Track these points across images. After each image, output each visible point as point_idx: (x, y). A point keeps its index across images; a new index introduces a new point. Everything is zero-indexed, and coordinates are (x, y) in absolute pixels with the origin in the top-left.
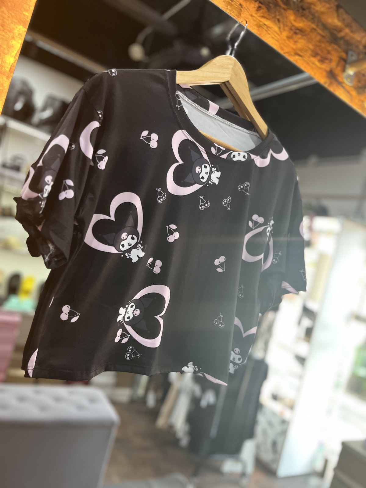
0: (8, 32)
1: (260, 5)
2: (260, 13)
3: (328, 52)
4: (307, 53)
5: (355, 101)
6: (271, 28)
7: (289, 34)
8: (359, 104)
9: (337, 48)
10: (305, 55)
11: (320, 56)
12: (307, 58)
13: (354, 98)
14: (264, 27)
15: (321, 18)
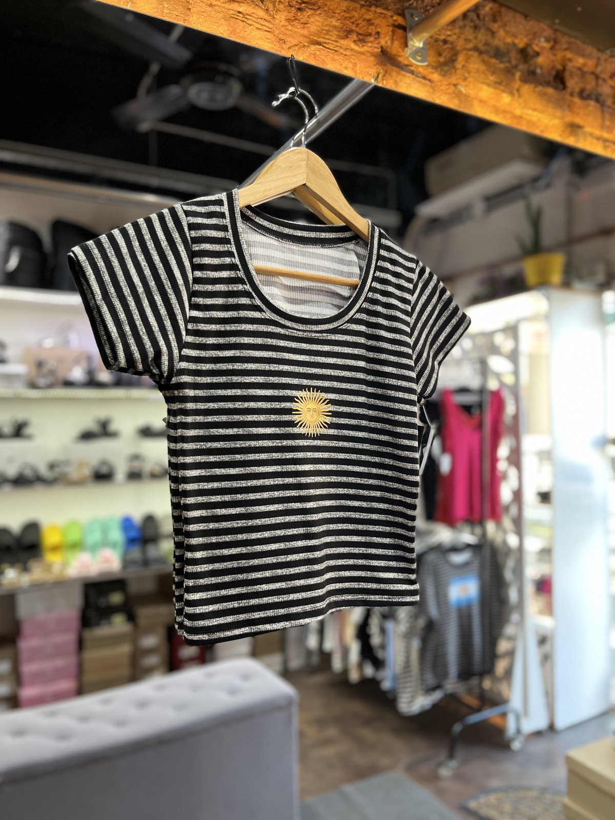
3: (369, 22)
4: (330, 35)
5: (442, 88)
6: (252, 15)
7: (289, 14)
8: (449, 91)
9: (384, 12)
10: (329, 39)
11: (357, 33)
12: (333, 43)
13: (439, 84)
14: (238, 17)
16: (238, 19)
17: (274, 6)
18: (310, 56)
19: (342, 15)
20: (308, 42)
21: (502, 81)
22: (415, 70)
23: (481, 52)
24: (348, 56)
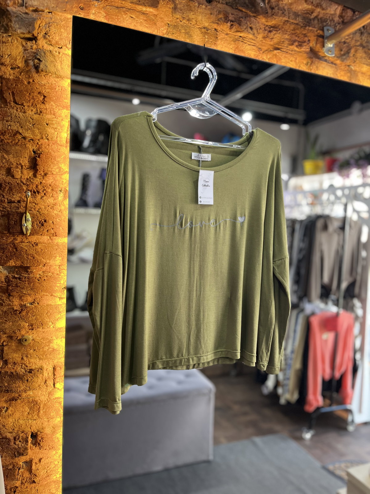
0: (58, 118)
1: (232, 23)
2: (234, 29)
3: (305, 35)
4: (285, 44)
5: (341, 68)
6: (247, 38)
7: (264, 35)
8: (345, 69)
9: (314, 29)
10: (284, 46)
11: (298, 41)
12: (286, 48)
13: (340, 65)
14: (240, 40)
15: (291, 9)
16: (239, 41)
17: (257, 31)
18: (273, 56)
19: (291, 32)
20: (273, 48)
22: (327, 59)
23: (364, 47)
24: (294, 54)
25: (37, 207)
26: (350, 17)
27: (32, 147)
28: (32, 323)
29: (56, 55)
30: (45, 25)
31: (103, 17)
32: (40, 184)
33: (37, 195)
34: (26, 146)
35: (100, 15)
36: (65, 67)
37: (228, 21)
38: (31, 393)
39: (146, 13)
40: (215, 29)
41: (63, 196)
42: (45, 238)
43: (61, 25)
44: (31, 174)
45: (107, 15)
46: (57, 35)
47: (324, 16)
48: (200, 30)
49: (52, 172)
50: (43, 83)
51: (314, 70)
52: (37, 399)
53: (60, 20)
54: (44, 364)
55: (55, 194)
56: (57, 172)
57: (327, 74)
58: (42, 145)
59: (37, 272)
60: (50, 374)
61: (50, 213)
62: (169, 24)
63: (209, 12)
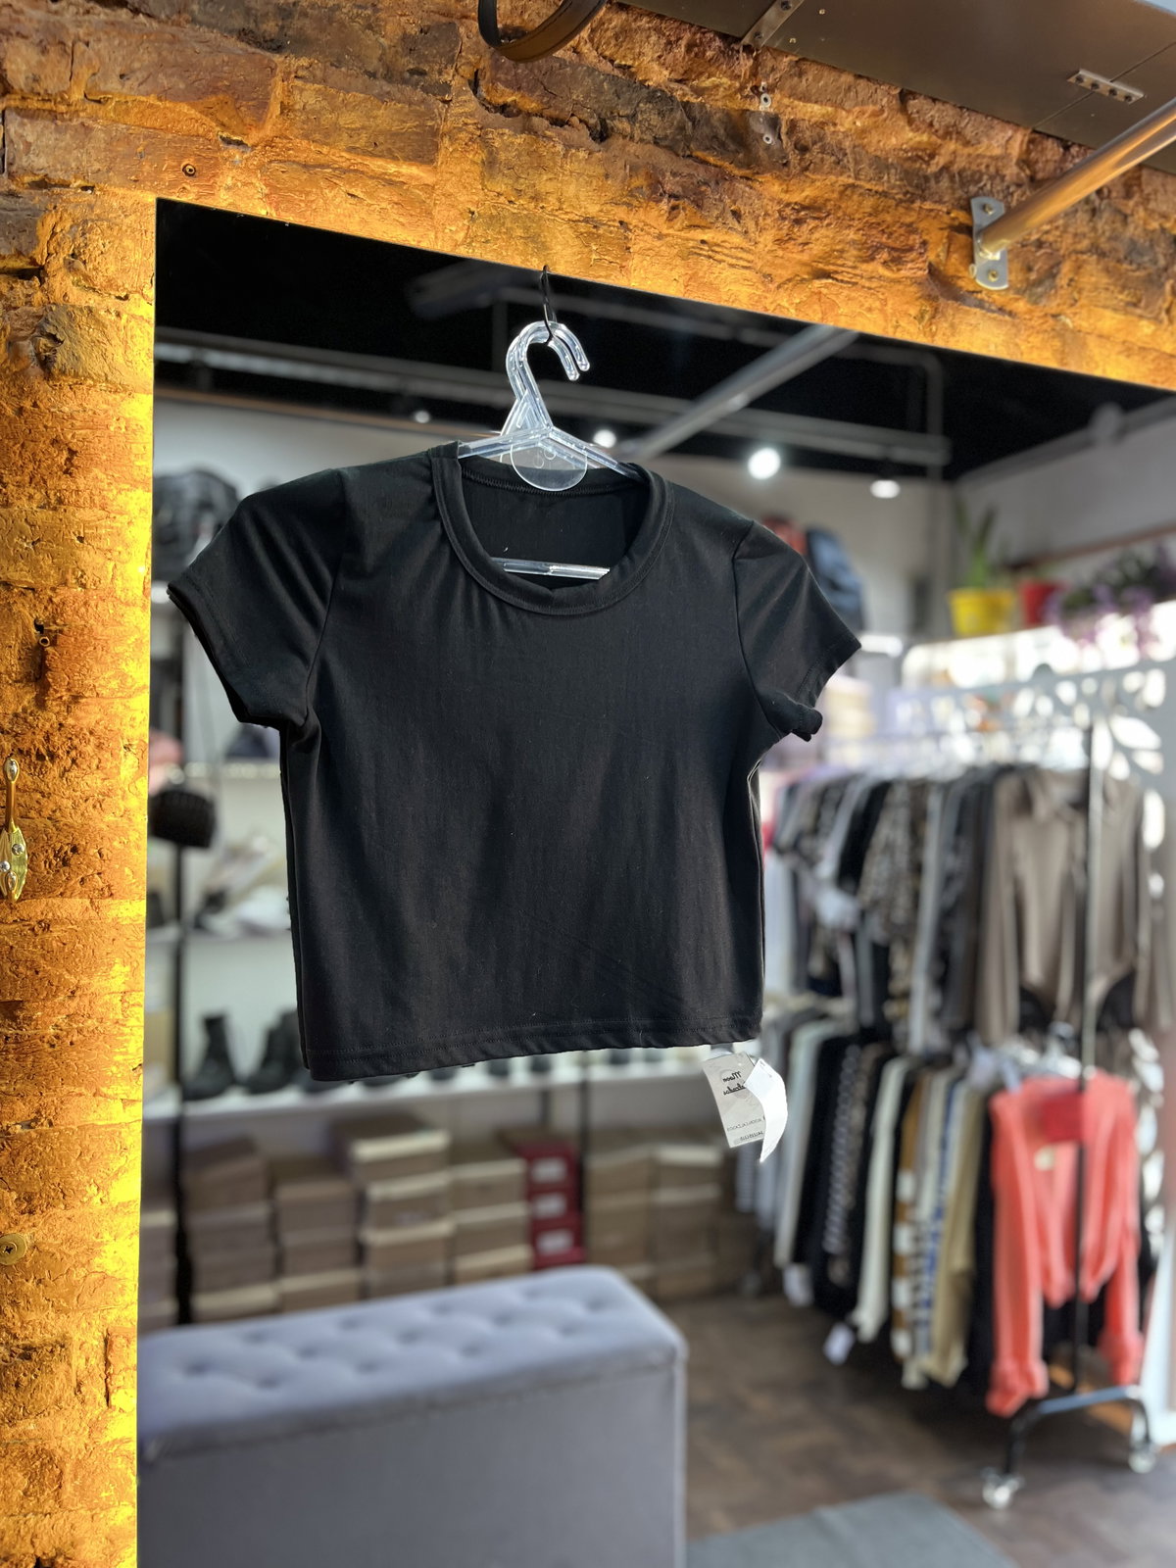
0: (118, 516)
1: (673, 201)
2: (682, 219)
3: (911, 229)
4: (845, 259)
5: (1033, 322)
6: (723, 244)
7: (781, 232)
8: (1045, 327)
9: (933, 206)
10: (843, 265)
11: (888, 247)
12: (850, 270)
13: (1027, 317)
14: (700, 252)
15: (864, 147)
16: (700, 255)
17: (757, 224)
18: (811, 296)
19: (865, 220)
20: (808, 273)
21: (1140, 301)
22: (986, 298)
23: (1102, 255)
24: (873, 289)
25: (49, 806)
26: (1055, 161)
27: (32, 611)
28: (28, 1190)
29: (107, 323)
30: (71, 227)
31: (259, 198)
32: (59, 729)
33: (50, 765)
34: (10, 610)
35: (251, 191)
36: (137, 358)
37: (661, 195)
38: (30, 1426)
39: (398, 180)
40: (621, 223)
41: (136, 764)
42: (74, 906)
43: (124, 228)
44: (28, 698)
45: (274, 192)
46: (111, 257)
47: (970, 163)
48: (571, 227)
49: (98, 689)
50: (66, 409)
51: (944, 334)
52: (52, 1445)
53: (120, 212)
54: (74, 1326)
55: (107, 760)
56: (113, 691)
57: (988, 346)
58: (64, 603)
59: (46, 1019)
60: (93, 1362)
61: (91, 823)
62: (473, 213)
63: (600, 170)
